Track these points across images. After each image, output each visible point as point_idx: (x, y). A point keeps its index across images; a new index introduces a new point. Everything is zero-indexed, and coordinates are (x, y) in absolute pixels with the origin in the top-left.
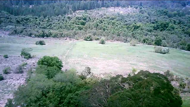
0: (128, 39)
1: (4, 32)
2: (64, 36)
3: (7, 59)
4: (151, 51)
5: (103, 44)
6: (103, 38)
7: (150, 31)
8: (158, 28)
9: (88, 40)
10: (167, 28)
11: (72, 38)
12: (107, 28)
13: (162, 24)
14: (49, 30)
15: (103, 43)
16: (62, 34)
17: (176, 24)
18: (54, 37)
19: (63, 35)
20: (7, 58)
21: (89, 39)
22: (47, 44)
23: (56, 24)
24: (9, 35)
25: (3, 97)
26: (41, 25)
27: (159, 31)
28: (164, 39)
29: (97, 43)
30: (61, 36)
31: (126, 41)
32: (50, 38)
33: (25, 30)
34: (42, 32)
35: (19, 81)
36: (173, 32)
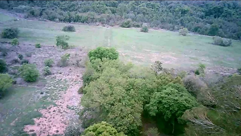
0: (176, 27)
1: (18, 14)
2: (96, 21)
3: (40, 49)
4: (209, 43)
5: (146, 32)
6: (145, 24)
7: (202, 17)
8: (211, 14)
9: (126, 27)
10: (223, 14)
11: (105, 24)
12: (148, 12)
13: (215, 8)
14: (76, 13)
15: (145, 30)
16: (94, 18)
17: (231, 9)
18: (83, 22)
19: (94, 20)
20: (39, 47)
21: (127, 25)
22: (77, 31)
23: (80, 5)
24: (26, 18)
25: (59, 95)
26: (62, 6)
27: (213, 18)
28: (221, 27)
29: (137, 31)
30: (92, 21)
31: (173, 29)
32: (78, 23)
33: (45, 11)
34: (68, 16)
35: (70, 77)
36: (230, 19)
